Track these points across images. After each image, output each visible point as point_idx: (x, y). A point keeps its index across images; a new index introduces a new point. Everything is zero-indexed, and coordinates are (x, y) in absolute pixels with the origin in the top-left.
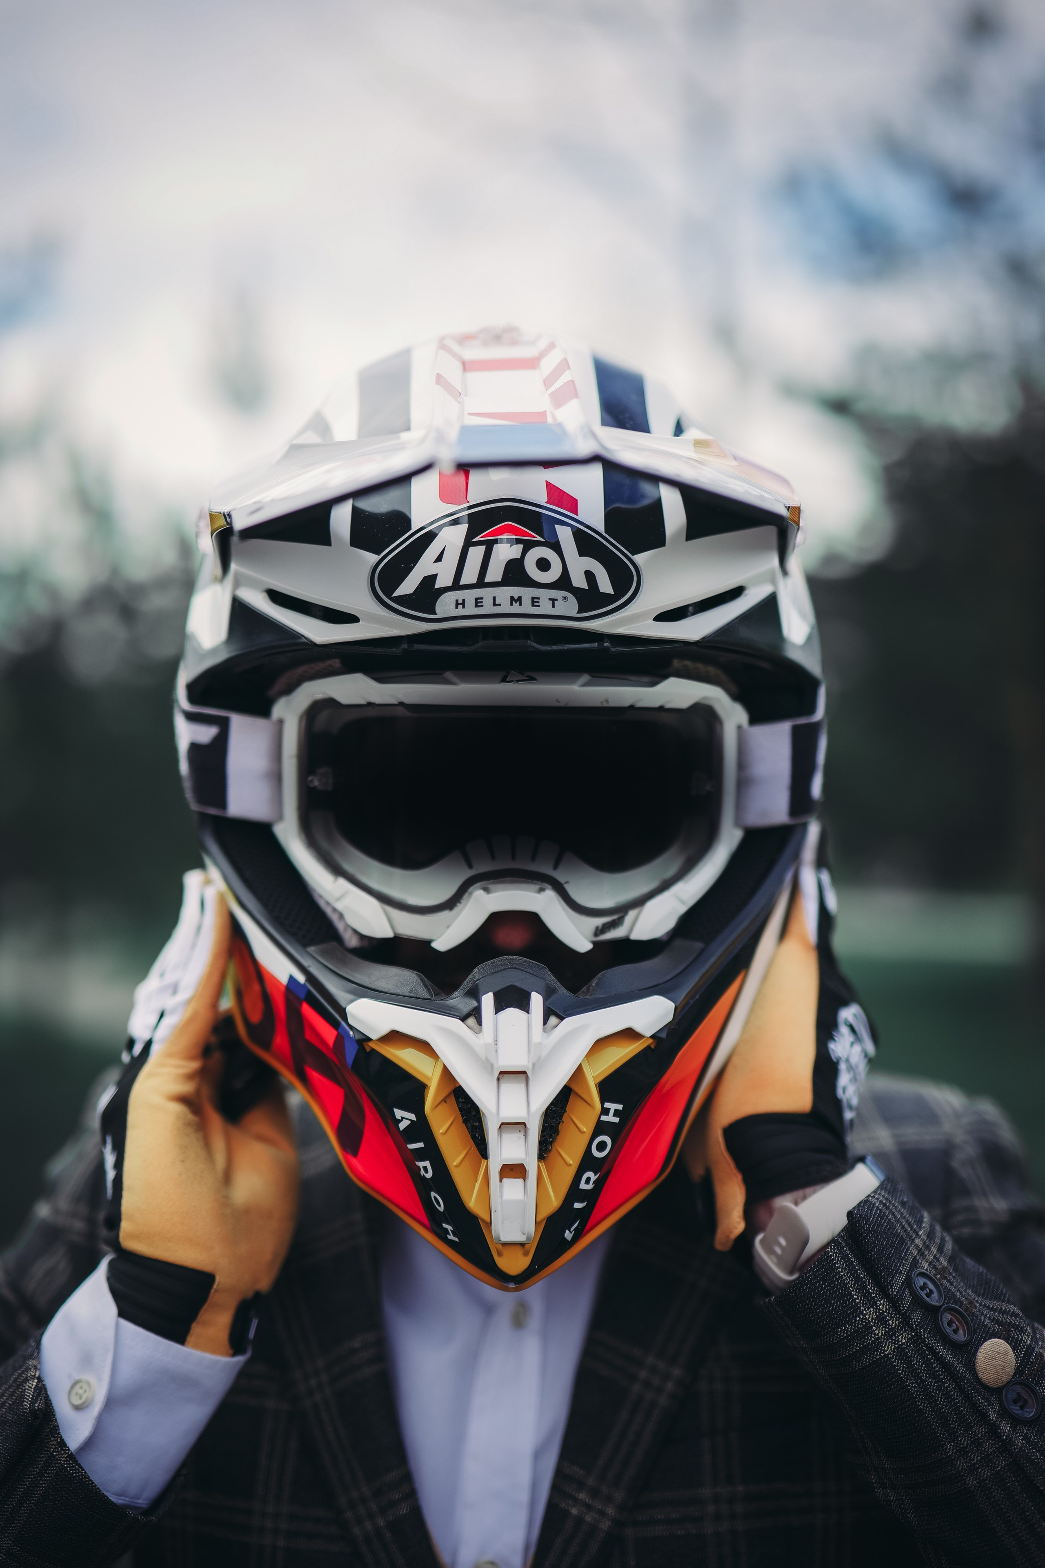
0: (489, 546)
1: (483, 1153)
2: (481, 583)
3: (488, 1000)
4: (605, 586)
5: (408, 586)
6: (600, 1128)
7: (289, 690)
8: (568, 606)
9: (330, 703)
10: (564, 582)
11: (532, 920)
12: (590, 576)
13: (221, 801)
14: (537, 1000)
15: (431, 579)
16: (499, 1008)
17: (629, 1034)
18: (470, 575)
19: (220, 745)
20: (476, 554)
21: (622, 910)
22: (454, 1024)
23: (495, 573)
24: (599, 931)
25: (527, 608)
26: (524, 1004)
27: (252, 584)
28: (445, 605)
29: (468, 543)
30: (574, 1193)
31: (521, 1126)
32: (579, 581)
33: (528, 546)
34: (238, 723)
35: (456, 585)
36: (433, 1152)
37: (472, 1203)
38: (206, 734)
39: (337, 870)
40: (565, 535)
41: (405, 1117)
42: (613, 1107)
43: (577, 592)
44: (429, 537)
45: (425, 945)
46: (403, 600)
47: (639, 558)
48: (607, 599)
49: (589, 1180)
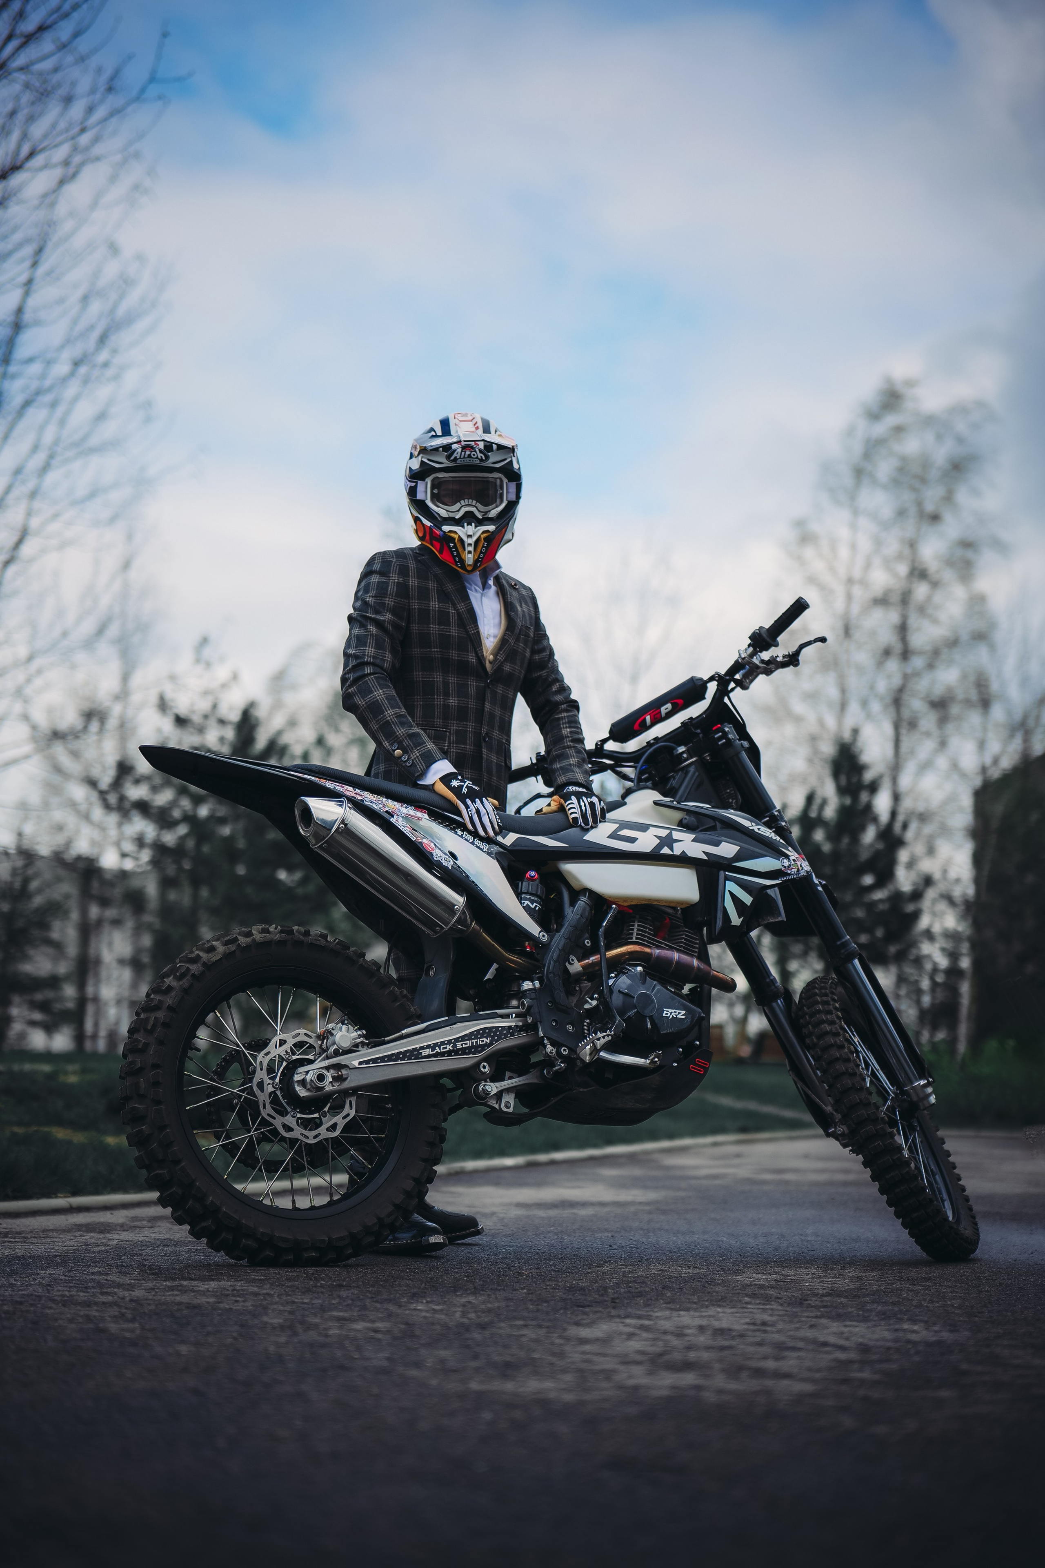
0: (465, 452)
1: (465, 550)
2: (464, 458)
3: (466, 524)
4: (484, 458)
5: (452, 458)
6: (483, 547)
7: (429, 476)
8: (478, 461)
9: (438, 477)
10: (477, 458)
11: (471, 513)
13: (416, 496)
14: (473, 524)
15: (456, 457)
16: (467, 525)
17: (487, 531)
18: (462, 457)
19: (416, 486)
20: (463, 453)
21: (486, 512)
22: (461, 528)
23: (466, 456)
24: (483, 515)
25: (471, 462)
26: (471, 525)
27: (425, 458)
28: (459, 461)
29: (462, 451)
30: (479, 557)
31: (470, 545)
32: (480, 458)
33: (472, 452)
34: (419, 482)
35: (460, 458)
36: (457, 550)
37: (463, 557)
38: (413, 484)
39: (438, 507)
40: (477, 450)
41: (452, 545)
43: (479, 459)
44: (455, 450)
45: (454, 518)
46: (451, 460)
47: (489, 454)
48: (484, 460)
49: (482, 556)
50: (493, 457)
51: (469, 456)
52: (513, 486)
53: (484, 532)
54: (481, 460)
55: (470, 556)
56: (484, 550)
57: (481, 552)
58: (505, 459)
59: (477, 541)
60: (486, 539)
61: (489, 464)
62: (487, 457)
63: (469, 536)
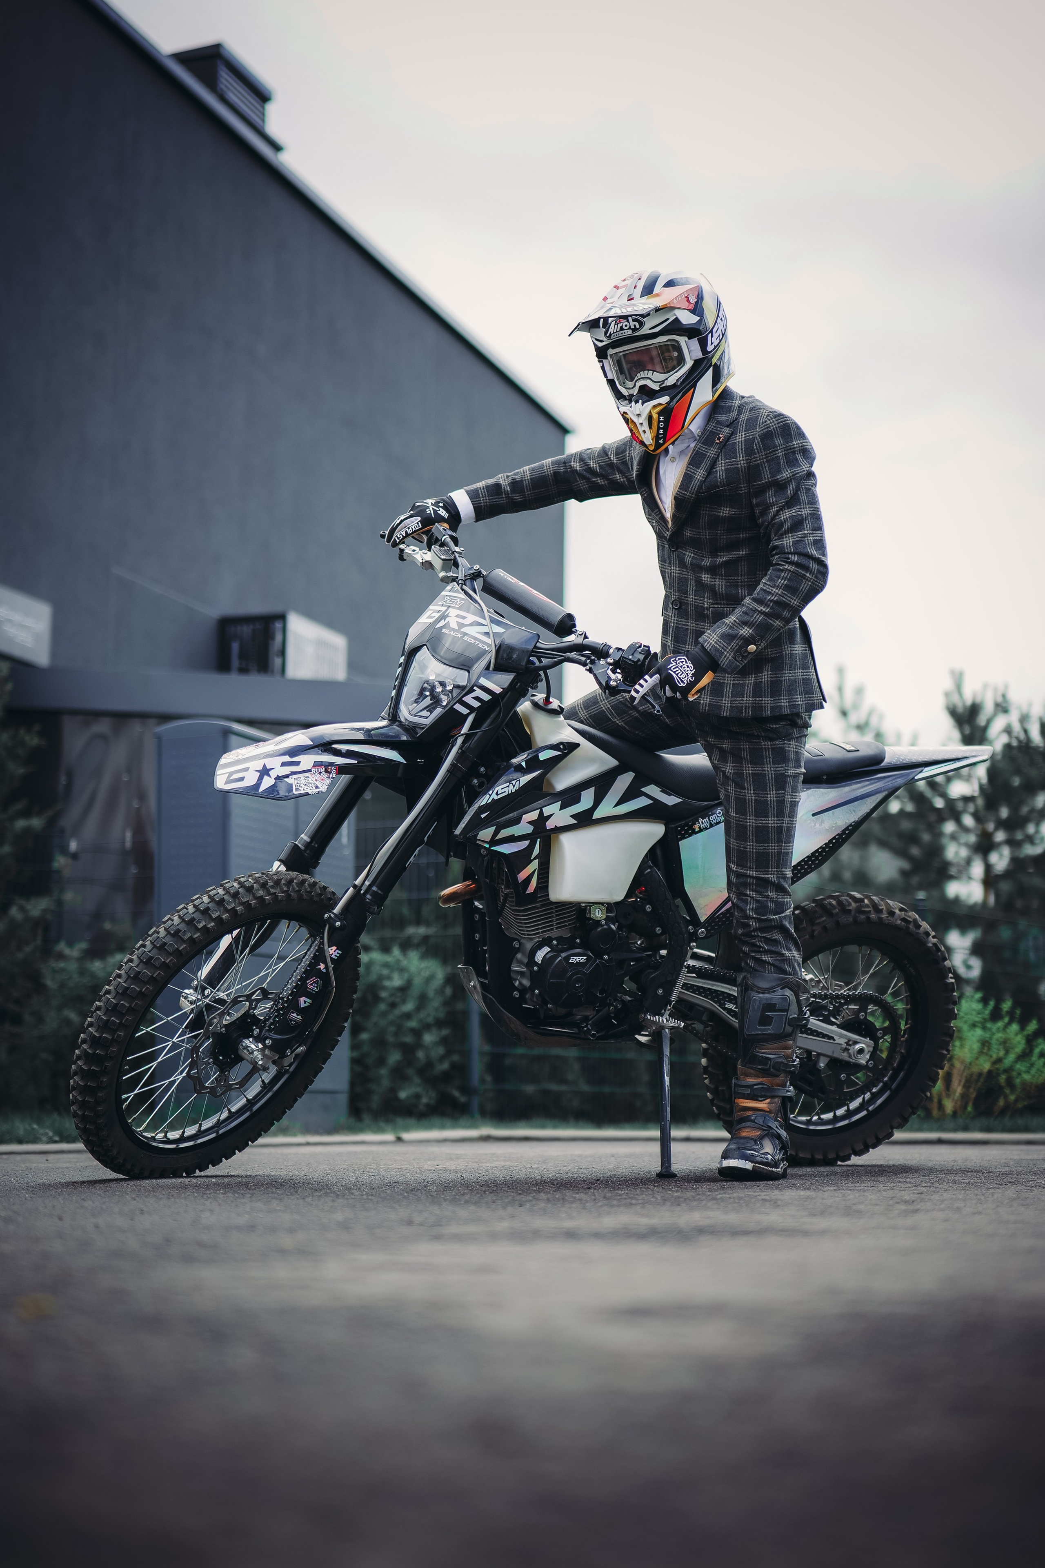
0: (618, 325)
2: (617, 332)
4: (638, 326)
5: (608, 335)
6: (660, 422)
8: (630, 332)
10: (630, 328)
12: (635, 325)
13: (607, 377)
14: (640, 401)
15: (610, 333)
17: (660, 404)
18: (615, 331)
19: (604, 364)
21: (664, 381)
23: (619, 329)
25: (624, 334)
28: (612, 337)
29: (615, 325)
30: (658, 434)
31: (641, 424)
32: (633, 327)
35: (614, 333)
38: (601, 363)
40: (631, 319)
42: (662, 417)
43: (632, 329)
44: (610, 326)
46: (608, 337)
48: (638, 329)
49: (661, 431)
50: (649, 323)
51: (622, 329)
52: (695, 344)
53: (654, 407)
54: (635, 330)
55: (646, 435)
56: (662, 425)
57: (659, 428)
58: (668, 319)
59: (650, 418)
60: (660, 414)
61: (645, 330)
62: (642, 324)
63: (639, 415)
